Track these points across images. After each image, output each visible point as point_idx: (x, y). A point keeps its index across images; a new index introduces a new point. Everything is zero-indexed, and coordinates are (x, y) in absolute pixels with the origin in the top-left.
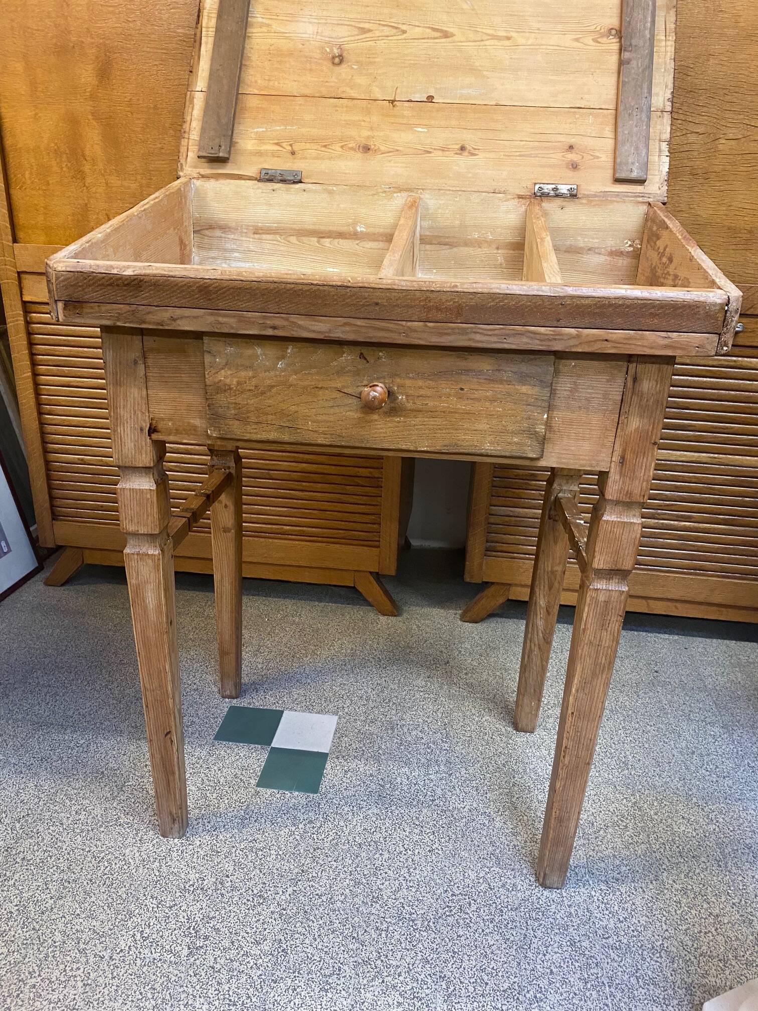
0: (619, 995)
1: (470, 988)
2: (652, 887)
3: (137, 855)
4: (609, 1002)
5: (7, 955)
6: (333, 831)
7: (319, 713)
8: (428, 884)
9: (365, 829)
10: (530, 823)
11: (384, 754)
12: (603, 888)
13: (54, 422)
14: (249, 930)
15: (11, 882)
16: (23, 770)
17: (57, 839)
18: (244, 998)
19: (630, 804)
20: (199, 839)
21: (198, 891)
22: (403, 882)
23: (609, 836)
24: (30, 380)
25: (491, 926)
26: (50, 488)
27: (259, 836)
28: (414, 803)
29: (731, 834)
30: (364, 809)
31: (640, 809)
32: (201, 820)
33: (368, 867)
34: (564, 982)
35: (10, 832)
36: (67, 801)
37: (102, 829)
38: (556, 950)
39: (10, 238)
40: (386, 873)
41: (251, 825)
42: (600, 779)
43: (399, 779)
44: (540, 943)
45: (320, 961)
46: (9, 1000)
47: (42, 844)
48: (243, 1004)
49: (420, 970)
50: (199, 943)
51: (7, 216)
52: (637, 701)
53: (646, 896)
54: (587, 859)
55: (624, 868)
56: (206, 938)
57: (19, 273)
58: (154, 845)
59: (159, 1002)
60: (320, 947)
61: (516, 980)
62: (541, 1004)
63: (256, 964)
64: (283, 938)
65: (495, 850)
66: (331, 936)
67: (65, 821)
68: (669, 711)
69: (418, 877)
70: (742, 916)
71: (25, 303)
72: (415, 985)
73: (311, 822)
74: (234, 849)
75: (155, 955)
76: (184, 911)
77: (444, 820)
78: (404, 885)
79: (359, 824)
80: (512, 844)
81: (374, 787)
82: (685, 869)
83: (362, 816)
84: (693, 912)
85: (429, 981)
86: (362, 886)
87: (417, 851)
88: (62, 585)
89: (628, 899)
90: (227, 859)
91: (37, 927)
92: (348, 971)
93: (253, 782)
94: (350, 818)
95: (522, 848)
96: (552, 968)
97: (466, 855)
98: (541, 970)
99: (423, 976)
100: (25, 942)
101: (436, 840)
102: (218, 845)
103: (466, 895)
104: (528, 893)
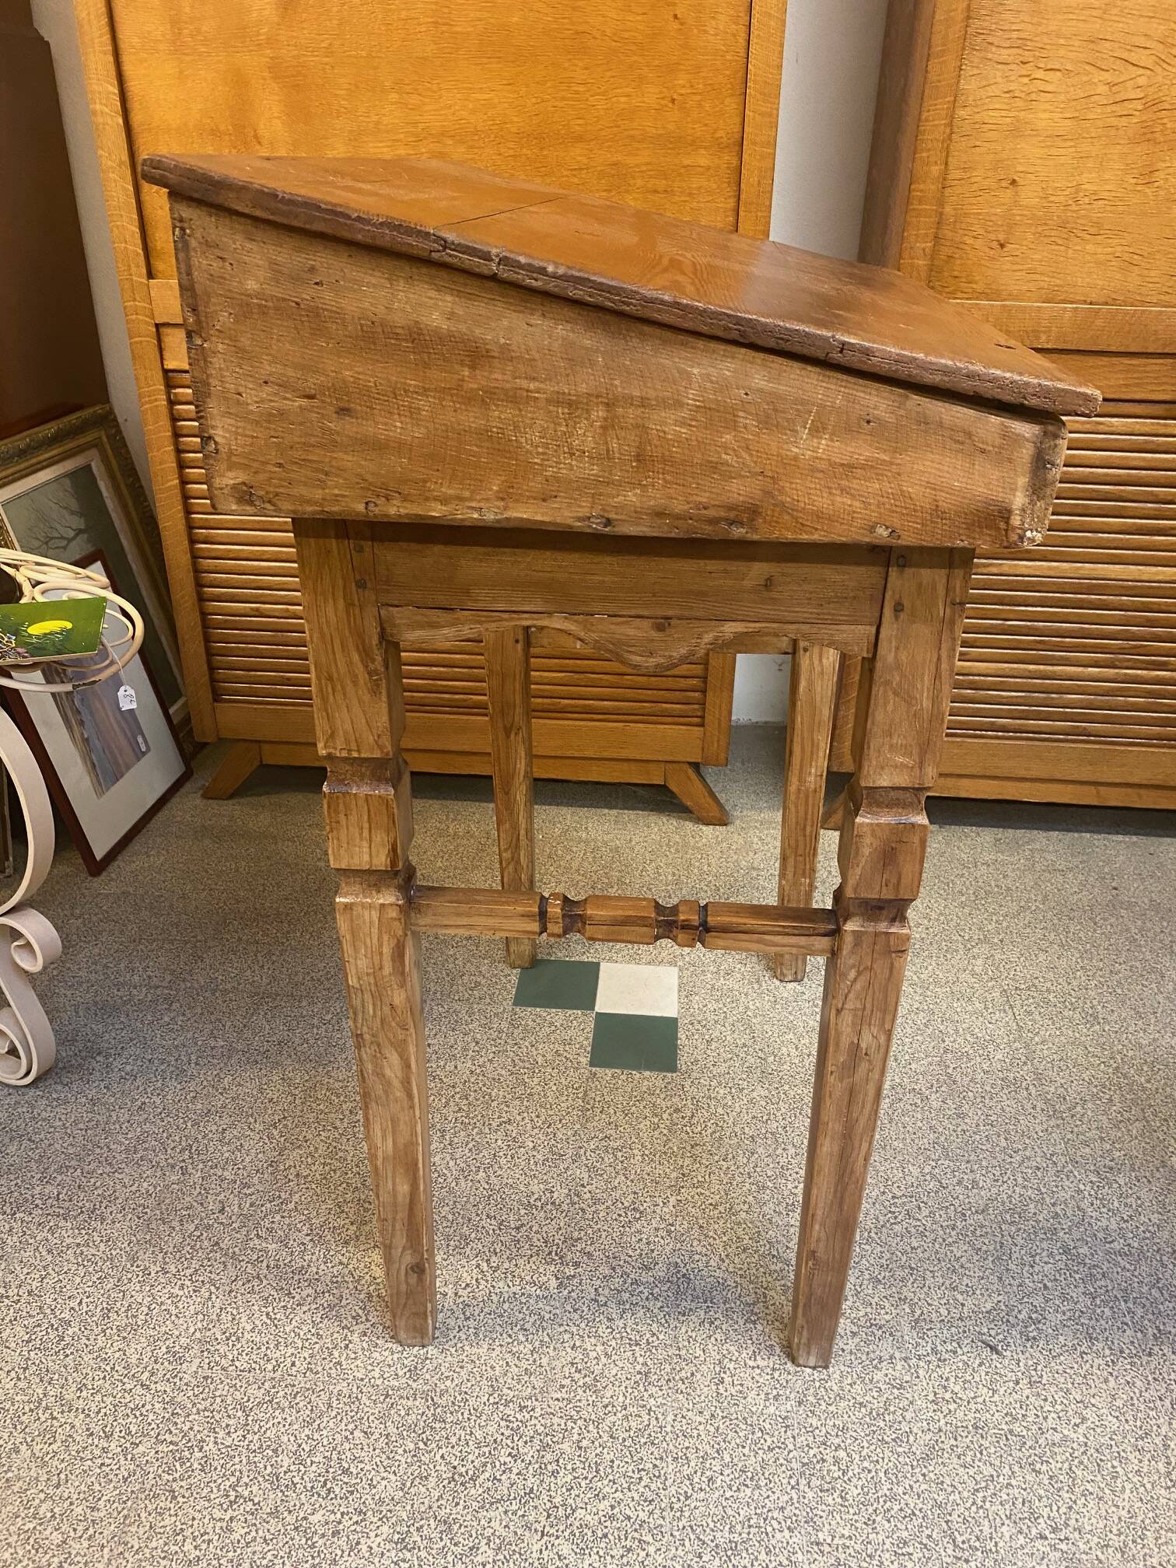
0: (1140, 1312)
1: (941, 1310)
3: (452, 1163)
4: (1127, 1319)
5: (315, 1298)
6: (712, 1121)
7: (649, 963)
9: (754, 1117)
10: (978, 1100)
11: (755, 1017)
12: (1094, 1179)
13: (213, 554)
14: (631, 1253)
15: (291, 1206)
16: (258, 1058)
17: (335, 1147)
18: (648, 1335)
19: (1111, 1070)
21: (549, 1207)
23: (1089, 1113)
24: (177, 491)
25: (953, 1233)
26: (210, 654)
27: (612, 1132)
31: (1125, 1076)
32: (525, 1115)
33: (771, 1166)
34: (1064, 1297)
36: (333, 1098)
38: (1046, 1259)
39: (144, 271)
41: (597, 1118)
42: (1062, 1038)
43: (784, 1049)
44: (1023, 1252)
45: (736, 1287)
46: (336, 1353)
47: (316, 1155)
48: (648, 1344)
49: (870, 1291)
50: (570, 1271)
51: (138, 236)
52: (1095, 930)
54: (1066, 1143)
55: (1118, 1154)
56: (577, 1265)
57: (157, 326)
58: (470, 1150)
59: (537, 1344)
60: (731, 1270)
61: (1000, 1298)
62: (1040, 1326)
63: (652, 1294)
64: (679, 1261)
65: (938, 1138)
66: (743, 1256)
67: (338, 1123)
68: (1142, 943)
71: (166, 372)
72: (869, 1310)
73: (677, 1111)
74: (582, 1151)
75: (514, 1289)
76: (537, 1232)
79: (744, 1111)
80: (959, 1129)
81: (753, 1060)
83: (745, 1100)
85: (887, 1305)
86: (768, 1191)
88: (231, 797)
89: (1130, 1192)
90: (576, 1164)
91: (345, 1261)
92: (776, 1297)
93: (584, 1060)
94: (730, 1104)
96: (1046, 1281)
97: (901, 1145)
98: (1031, 1284)
99: (876, 1299)
100: (335, 1280)
102: (559, 1146)
103: (911, 1197)
104: (994, 1190)
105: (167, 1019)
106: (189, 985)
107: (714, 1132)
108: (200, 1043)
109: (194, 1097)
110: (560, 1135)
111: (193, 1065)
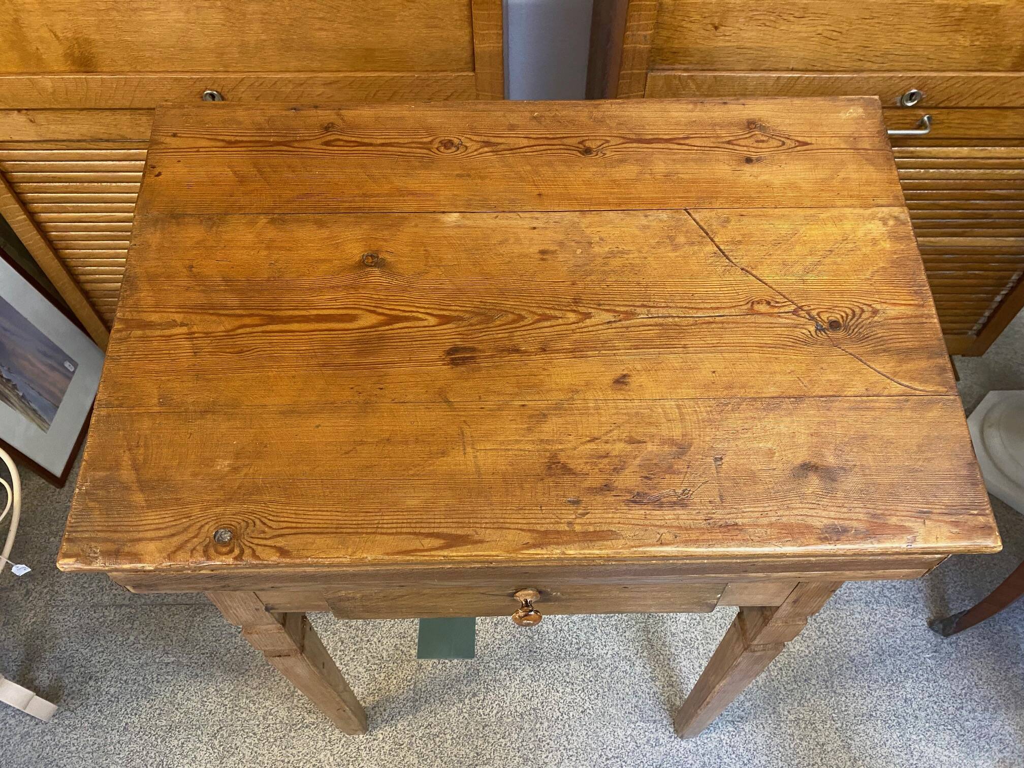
2: (770, 722)
3: (331, 759)
6: (496, 703)
8: (585, 751)
9: (523, 696)
10: (666, 662)
12: (731, 729)
16: (199, 671)
17: (256, 753)
20: (381, 732)
22: (564, 752)
27: (433, 720)
28: (563, 655)
29: (838, 646)
30: (519, 671)
33: (532, 739)
35: (211, 751)
36: (251, 705)
37: (292, 734)
40: (548, 744)
41: (423, 708)
43: (545, 626)
47: (244, 761)
53: (766, 733)
55: (748, 704)
58: (343, 746)
67: (256, 730)
69: (575, 744)
70: (842, 741)
73: (474, 695)
74: (414, 738)
77: (591, 672)
78: (565, 755)
79: (517, 690)
81: (524, 640)
82: (798, 695)
83: (518, 679)
84: (804, 743)
86: (530, 762)
87: (571, 714)
89: (751, 738)
90: (410, 752)
93: (414, 652)
94: (508, 684)
95: (661, 695)
97: (614, 711)
101: (586, 698)
102: (399, 736)
103: (617, 757)
104: (669, 746)
105: (132, 638)
106: (143, 601)
107: (498, 713)
108: (157, 660)
109: (159, 714)
110: (399, 726)
111: (155, 683)
